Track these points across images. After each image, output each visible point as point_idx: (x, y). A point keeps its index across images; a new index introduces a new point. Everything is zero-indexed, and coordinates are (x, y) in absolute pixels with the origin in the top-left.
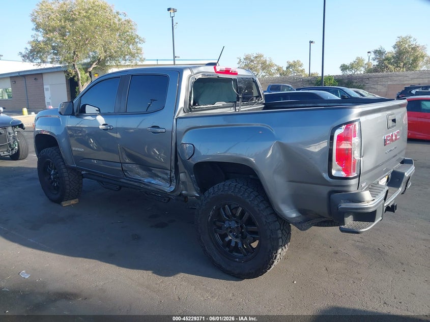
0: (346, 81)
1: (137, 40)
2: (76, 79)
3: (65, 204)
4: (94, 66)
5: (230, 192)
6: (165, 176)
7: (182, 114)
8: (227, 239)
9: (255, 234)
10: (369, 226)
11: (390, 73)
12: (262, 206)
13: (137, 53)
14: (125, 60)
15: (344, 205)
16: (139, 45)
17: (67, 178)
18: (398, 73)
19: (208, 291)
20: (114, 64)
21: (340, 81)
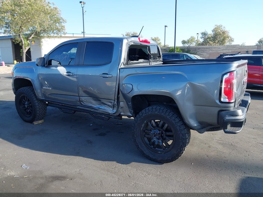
0: (186, 50)
1: (61, 21)
2: (21, 44)
3: (35, 123)
4: (33, 36)
5: (156, 113)
6: (110, 104)
7: (122, 66)
8: (152, 141)
9: (170, 137)
10: (240, 130)
11: (211, 46)
12: (177, 120)
13: (62, 29)
14: (54, 33)
15: (228, 118)
16: (63, 24)
17: (37, 107)
18: (215, 46)
19: (145, 171)
20: (46, 36)
21: (183, 49)
